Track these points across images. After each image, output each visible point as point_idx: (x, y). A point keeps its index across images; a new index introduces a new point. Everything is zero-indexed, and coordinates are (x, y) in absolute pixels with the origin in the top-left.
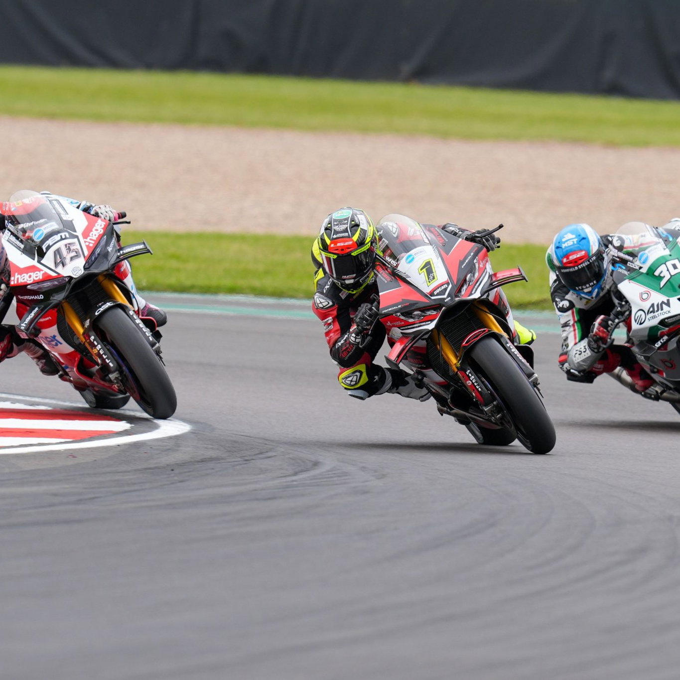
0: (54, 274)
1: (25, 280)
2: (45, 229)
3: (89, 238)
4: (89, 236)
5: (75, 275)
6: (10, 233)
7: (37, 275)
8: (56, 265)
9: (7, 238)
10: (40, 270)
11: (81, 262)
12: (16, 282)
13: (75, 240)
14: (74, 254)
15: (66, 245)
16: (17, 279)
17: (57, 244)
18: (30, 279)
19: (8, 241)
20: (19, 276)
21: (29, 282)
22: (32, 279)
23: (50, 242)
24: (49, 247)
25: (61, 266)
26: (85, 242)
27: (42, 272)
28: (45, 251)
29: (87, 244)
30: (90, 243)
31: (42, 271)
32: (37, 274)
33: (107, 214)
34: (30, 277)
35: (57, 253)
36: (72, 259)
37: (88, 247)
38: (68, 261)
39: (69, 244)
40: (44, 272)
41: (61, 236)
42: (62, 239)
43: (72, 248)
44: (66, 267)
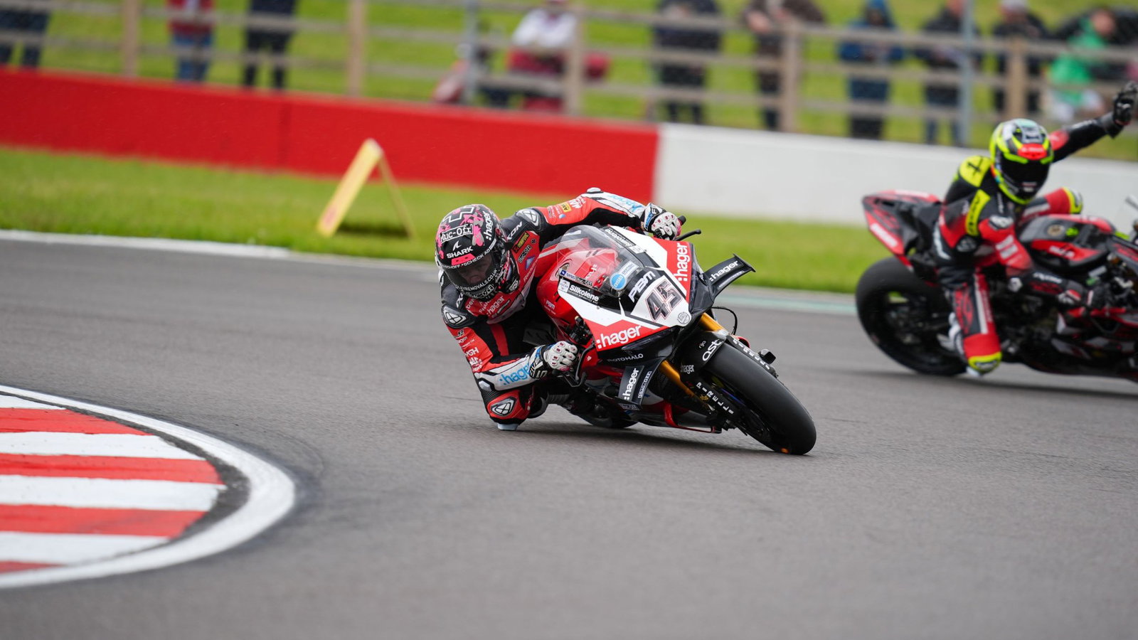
0: (655, 328)
1: (618, 341)
2: (624, 272)
3: (679, 271)
4: (678, 269)
5: (683, 323)
6: (568, 283)
7: (632, 333)
8: (654, 315)
9: (566, 290)
10: (634, 326)
11: (683, 306)
12: (604, 346)
13: (664, 277)
14: (671, 298)
15: (658, 288)
16: (602, 341)
17: (647, 290)
18: (623, 339)
19: (568, 293)
20: (607, 337)
21: (622, 343)
22: (626, 338)
23: (637, 288)
24: (637, 296)
25: (661, 316)
26: (677, 277)
27: (637, 328)
28: (633, 301)
29: (680, 279)
30: (683, 277)
31: (638, 325)
32: (631, 331)
33: (669, 228)
34: (623, 336)
35: (651, 300)
36: (673, 303)
37: (682, 282)
38: (668, 307)
39: (661, 285)
40: (640, 327)
41: (647, 277)
42: (650, 282)
43: (667, 289)
44: (669, 316)
